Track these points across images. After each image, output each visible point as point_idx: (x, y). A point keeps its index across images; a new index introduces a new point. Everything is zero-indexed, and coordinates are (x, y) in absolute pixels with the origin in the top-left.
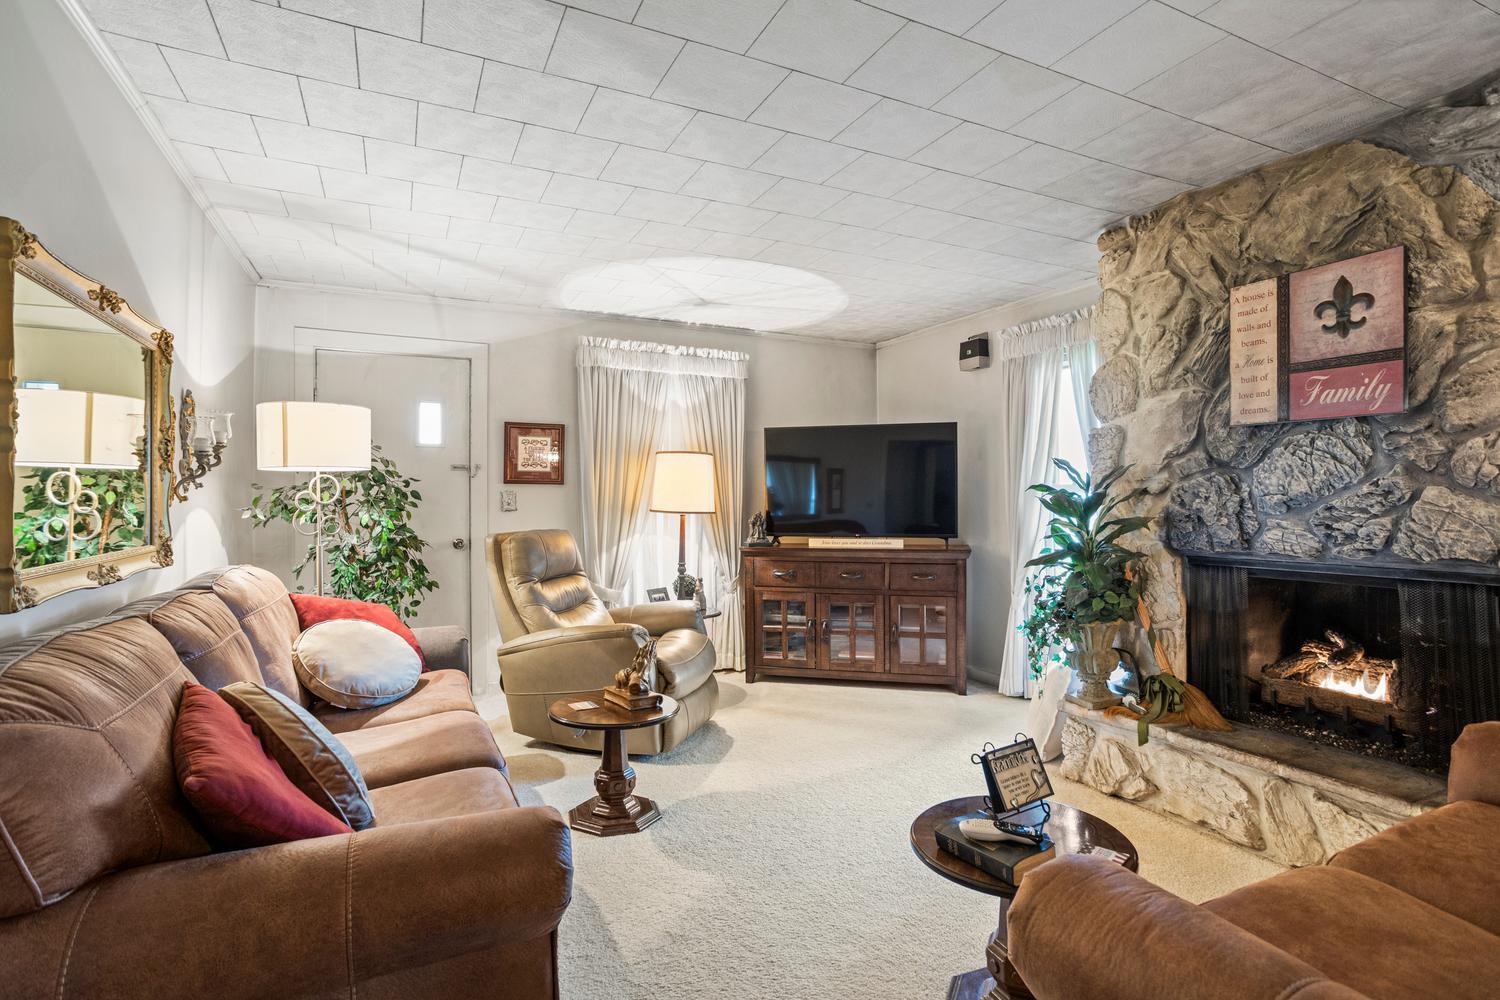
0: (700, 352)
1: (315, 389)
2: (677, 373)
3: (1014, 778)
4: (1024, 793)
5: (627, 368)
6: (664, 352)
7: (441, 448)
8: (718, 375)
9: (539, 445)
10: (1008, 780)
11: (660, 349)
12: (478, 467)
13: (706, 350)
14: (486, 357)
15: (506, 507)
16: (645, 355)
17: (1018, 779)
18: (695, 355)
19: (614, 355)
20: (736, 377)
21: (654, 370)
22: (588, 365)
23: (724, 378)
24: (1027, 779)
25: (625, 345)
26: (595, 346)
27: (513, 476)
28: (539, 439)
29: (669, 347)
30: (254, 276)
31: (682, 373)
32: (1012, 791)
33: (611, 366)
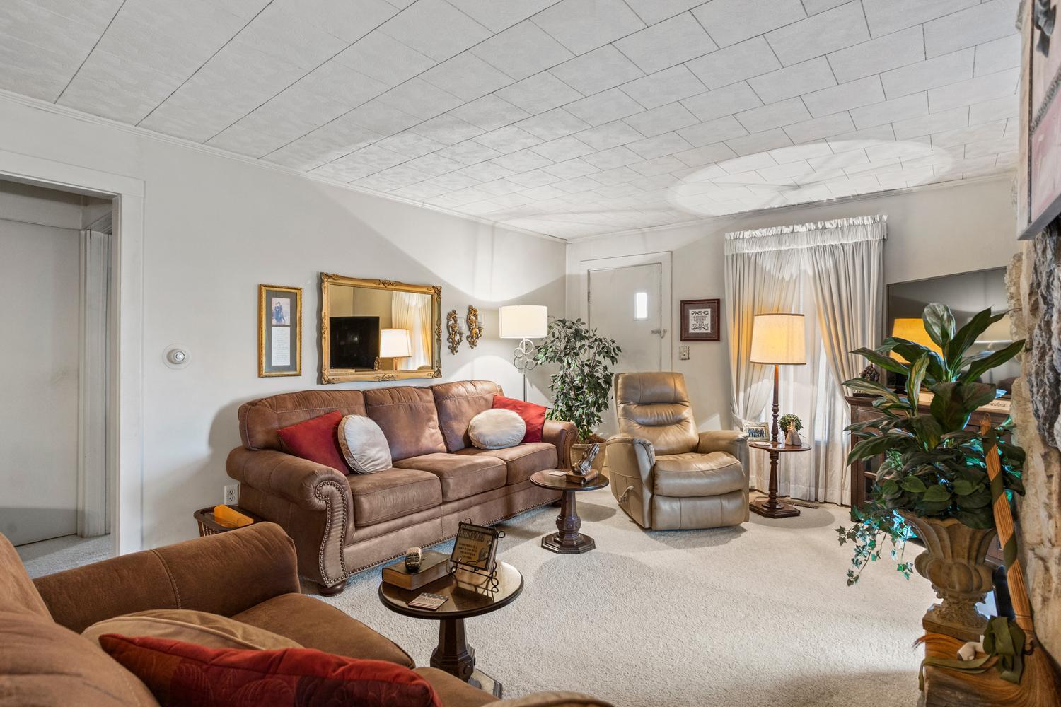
0: (828, 225)
1: (589, 293)
2: (805, 246)
3: (468, 545)
4: (469, 558)
5: (759, 251)
6: (792, 232)
7: (647, 320)
8: (848, 241)
9: (703, 315)
10: (464, 545)
11: (786, 230)
12: (665, 332)
13: (833, 222)
14: (670, 260)
15: (682, 357)
16: (774, 238)
17: (470, 548)
18: (824, 228)
19: (747, 243)
20: (870, 238)
21: (784, 248)
22: (729, 253)
23: (856, 243)
24: (476, 551)
25: (758, 233)
26: (734, 239)
27: (686, 337)
28: (703, 310)
29: (796, 227)
30: (564, 241)
31: (809, 246)
32: (462, 552)
33: (747, 252)
